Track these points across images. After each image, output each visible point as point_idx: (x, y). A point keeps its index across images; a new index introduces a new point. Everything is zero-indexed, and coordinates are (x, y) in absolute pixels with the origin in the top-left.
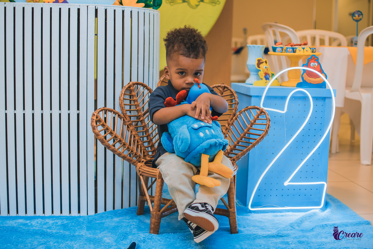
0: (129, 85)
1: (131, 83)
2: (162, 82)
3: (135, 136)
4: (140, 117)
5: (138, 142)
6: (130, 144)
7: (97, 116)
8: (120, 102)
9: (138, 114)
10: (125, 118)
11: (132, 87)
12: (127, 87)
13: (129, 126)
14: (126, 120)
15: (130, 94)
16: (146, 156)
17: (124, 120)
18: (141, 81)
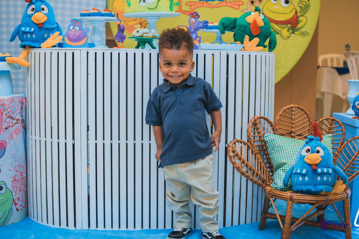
0: (254, 119)
1: (256, 117)
2: (280, 115)
3: (261, 163)
4: (263, 146)
5: (263, 168)
6: (258, 170)
7: (232, 147)
8: (247, 134)
9: (262, 144)
10: (253, 147)
11: (256, 121)
12: (253, 120)
13: (256, 154)
14: (253, 150)
15: (254, 126)
16: (270, 180)
17: (252, 150)
18: (262, 115)
